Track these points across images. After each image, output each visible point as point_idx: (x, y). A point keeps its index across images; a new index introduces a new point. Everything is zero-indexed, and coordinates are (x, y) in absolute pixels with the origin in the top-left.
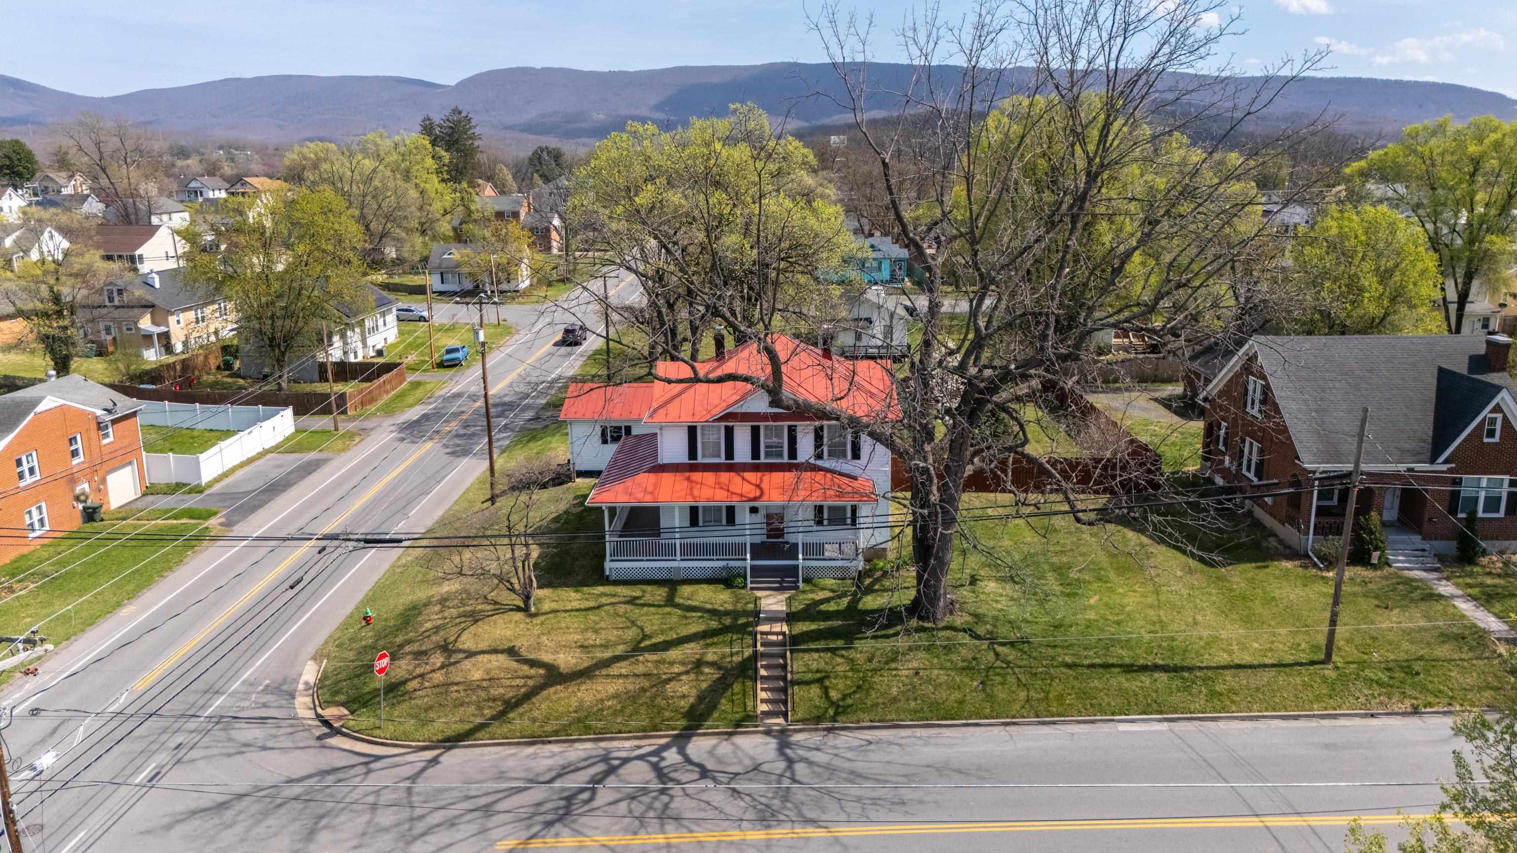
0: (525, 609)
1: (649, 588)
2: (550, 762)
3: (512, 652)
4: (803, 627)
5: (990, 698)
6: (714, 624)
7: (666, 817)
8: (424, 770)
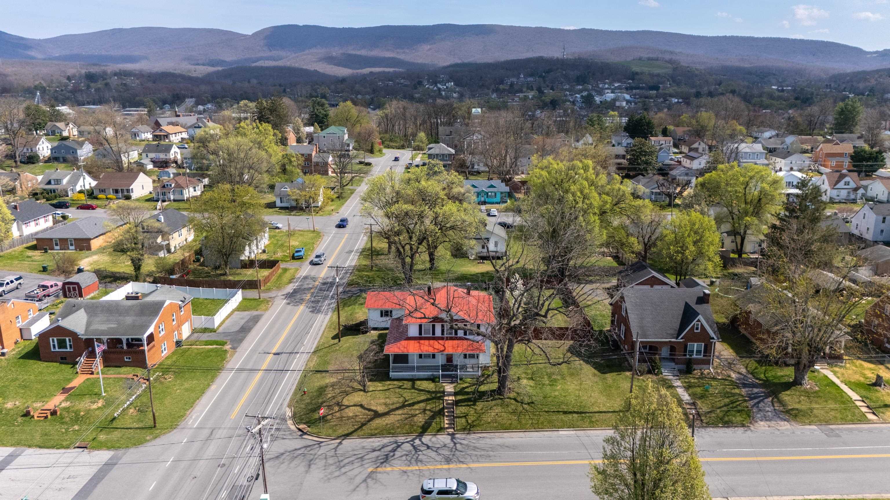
0: (364, 391)
1: (405, 382)
2: (379, 444)
3: (361, 406)
4: (459, 397)
5: (520, 422)
6: (429, 396)
7: (417, 461)
8: (338, 446)
